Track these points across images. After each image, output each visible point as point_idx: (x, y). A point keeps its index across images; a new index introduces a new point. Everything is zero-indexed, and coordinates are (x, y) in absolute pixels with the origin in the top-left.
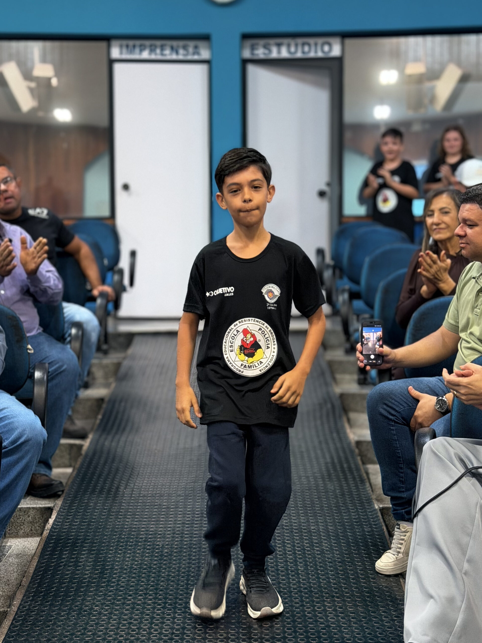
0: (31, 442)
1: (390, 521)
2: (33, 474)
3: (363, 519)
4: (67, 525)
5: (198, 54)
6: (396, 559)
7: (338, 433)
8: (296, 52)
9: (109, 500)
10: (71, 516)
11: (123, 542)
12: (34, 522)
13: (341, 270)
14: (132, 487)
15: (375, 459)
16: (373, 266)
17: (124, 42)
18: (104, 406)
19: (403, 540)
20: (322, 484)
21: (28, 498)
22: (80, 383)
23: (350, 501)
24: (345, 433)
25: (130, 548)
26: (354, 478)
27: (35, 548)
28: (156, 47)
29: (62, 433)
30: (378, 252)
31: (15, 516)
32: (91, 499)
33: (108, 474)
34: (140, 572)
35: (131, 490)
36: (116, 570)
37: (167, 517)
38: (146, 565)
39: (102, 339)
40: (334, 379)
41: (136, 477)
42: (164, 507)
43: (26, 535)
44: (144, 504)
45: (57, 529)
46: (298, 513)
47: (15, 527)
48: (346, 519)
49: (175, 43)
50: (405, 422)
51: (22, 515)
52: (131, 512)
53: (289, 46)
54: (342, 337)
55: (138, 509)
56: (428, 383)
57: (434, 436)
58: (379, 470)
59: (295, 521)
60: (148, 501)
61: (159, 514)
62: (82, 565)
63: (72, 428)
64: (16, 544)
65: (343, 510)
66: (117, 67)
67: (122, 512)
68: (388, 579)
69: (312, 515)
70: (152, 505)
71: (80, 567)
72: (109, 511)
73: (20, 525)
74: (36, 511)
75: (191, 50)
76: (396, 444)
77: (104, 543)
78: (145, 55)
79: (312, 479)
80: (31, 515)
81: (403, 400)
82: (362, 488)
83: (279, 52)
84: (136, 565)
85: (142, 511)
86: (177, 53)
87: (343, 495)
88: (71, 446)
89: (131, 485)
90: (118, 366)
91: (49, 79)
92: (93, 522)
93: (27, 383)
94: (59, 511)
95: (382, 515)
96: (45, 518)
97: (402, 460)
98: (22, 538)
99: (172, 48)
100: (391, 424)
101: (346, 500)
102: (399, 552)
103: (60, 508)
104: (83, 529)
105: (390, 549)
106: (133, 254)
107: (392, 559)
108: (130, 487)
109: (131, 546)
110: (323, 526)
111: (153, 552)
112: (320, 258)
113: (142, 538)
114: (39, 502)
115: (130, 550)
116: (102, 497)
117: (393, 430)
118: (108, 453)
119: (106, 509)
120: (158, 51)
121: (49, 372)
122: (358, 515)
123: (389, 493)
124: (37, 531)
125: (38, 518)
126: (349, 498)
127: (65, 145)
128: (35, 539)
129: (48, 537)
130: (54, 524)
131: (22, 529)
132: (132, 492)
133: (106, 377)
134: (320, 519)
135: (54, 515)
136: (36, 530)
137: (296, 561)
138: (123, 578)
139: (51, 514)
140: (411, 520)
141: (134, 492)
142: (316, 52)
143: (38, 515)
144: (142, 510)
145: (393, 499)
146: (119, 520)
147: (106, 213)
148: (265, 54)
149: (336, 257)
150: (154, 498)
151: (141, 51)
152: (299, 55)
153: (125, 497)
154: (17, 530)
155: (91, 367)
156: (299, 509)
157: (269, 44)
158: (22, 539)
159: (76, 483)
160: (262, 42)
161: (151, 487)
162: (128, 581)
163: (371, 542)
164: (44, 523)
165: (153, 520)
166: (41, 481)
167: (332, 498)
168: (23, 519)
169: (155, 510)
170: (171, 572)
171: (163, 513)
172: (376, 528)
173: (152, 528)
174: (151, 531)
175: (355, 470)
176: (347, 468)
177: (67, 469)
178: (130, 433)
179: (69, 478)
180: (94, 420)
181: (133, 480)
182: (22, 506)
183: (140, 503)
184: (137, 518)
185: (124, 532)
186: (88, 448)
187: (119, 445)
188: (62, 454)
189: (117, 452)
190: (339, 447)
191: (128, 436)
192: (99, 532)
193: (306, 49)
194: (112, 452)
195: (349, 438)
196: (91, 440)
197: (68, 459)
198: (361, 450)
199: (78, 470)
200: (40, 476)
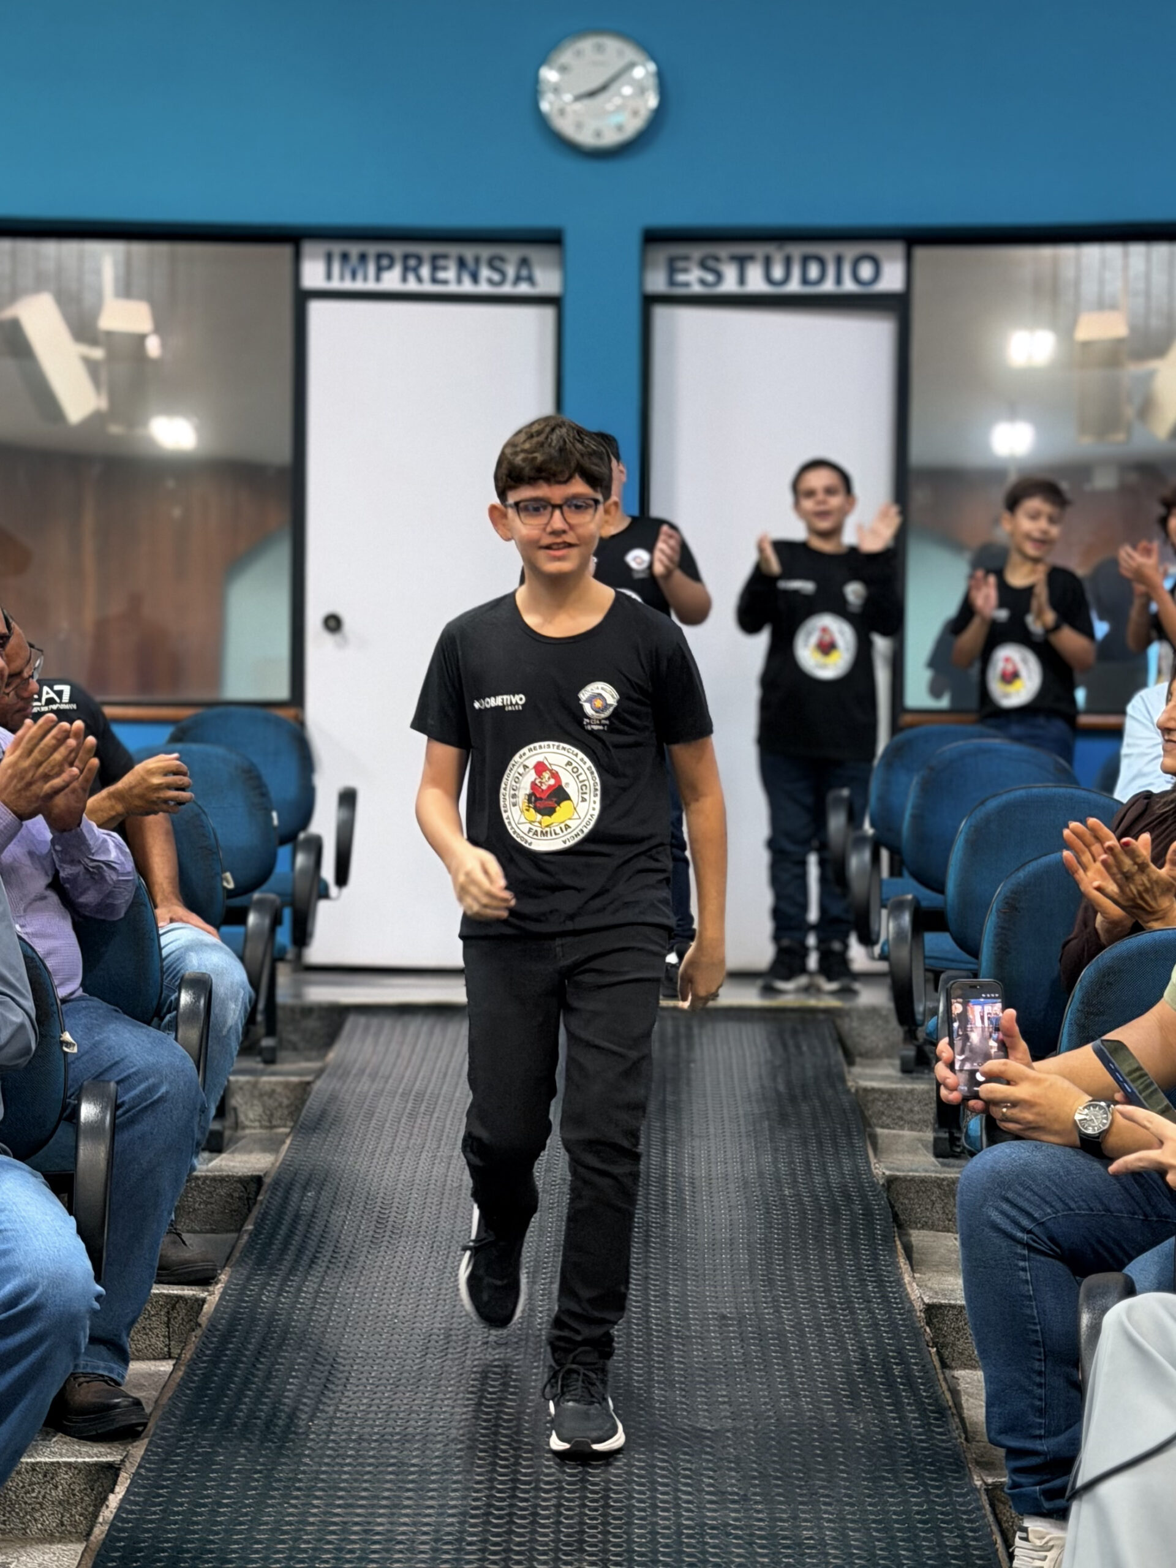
3: (942, 1513)
4: (155, 1513)
5: (530, 280)
7: (880, 1283)
8: (787, 278)
9: (269, 1448)
10: (163, 1487)
12: (69, 1503)
13: (896, 851)
14: (331, 1413)
16: (977, 844)
17: (338, 248)
18: (260, 1198)
20: (833, 1417)
21: (54, 1439)
23: (907, 1464)
24: (899, 1282)
26: (919, 1403)
28: (420, 259)
30: (992, 804)
31: (21, 1485)
32: (220, 1445)
33: (269, 1379)
35: (327, 1422)
37: (422, 1498)
40: (874, 1139)
41: (340, 1388)
42: (412, 1469)
43: (48, 1538)
44: (360, 1460)
45: (129, 1521)
46: (769, 1494)
47: (18, 1514)
48: (895, 1513)
49: (469, 252)
50: (1057, 1251)
51: (39, 1483)
52: (323, 1481)
53: (768, 263)
54: (896, 1031)
55: (345, 1473)
59: (760, 1516)
60: (371, 1453)
61: (400, 1488)
63: (175, 1255)
64: (21, 1559)
65: (889, 1487)
66: (317, 310)
67: (300, 1481)
69: (805, 1499)
70: (380, 1464)
73: (33, 1509)
74: (76, 1472)
75: (511, 271)
76: (1031, 1307)
78: (392, 281)
79: (807, 1403)
80: (62, 1485)
81: (1053, 1193)
82: (942, 1430)
83: (742, 280)
85: (356, 1480)
86: (475, 277)
87: (889, 1448)
88: (174, 1302)
89: (327, 1409)
90: (302, 1091)
91: (140, 339)
92: (227, 1505)
93: (59, 1132)
94: (135, 1474)
95: (991, 1505)
96: (100, 1493)
97: (1042, 1350)
98: (37, 1544)
99: (462, 264)
100: (1020, 1254)
101: (897, 1461)
103: (140, 1467)
104: (197, 1523)
106: (348, 799)
108: (324, 1415)
110: (833, 1530)
112: (841, 819)
113: (351, 1551)
114: (83, 1449)
116: (250, 1440)
117: (1024, 1269)
118: (270, 1324)
119: (260, 1472)
120: (425, 271)
121: (118, 1106)
122: (928, 1501)
123: (1002, 1438)
124: (75, 1527)
125: (80, 1491)
126: (905, 1457)
127: (177, 512)
128: (71, 1546)
129: (104, 1543)
130: (120, 1508)
131: (35, 1520)
132: (331, 1428)
133: (269, 1121)
134: (826, 1512)
135: (122, 1483)
136: (75, 1525)
139: (115, 1483)
141: (334, 1429)
142: (839, 280)
143: (79, 1485)
144: (355, 1476)
145: (1010, 1454)
146: (293, 1502)
147: (281, 691)
148: (703, 282)
149: (882, 816)
150: (387, 1445)
151: (380, 270)
152: (794, 288)
153: (313, 1440)
154: (24, 1524)
156: (770, 1484)
157: (717, 259)
158: (36, 1547)
159: (183, 1402)
160: (697, 252)
161: (380, 1415)
164: (95, 1506)
165: (384, 1502)
167: (861, 1456)
168: (39, 1492)
169: (389, 1477)
171: (410, 1486)
173: (379, 1524)
174: (378, 1534)
175: (922, 1384)
176: (901, 1377)
177: (158, 1363)
178: (329, 1272)
179: (164, 1386)
180: (235, 1235)
181: (332, 1395)
182: (38, 1459)
183: (350, 1456)
184: (340, 1498)
185: (307, 1534)
186: (216, 1310)
187: (297, 1302)
188: (148, 1322)
189: (294, 1320)
190: (883, 1321)
191: (323, 1278)
192: (240, 1532)
193: (814, 271)
194: (279, 1320)
195: (907, 1294)
196: (225, 1288)
197: (164, 1336)
198: (941, 1329)
199: (188, 1366)
200: (88, 1382)
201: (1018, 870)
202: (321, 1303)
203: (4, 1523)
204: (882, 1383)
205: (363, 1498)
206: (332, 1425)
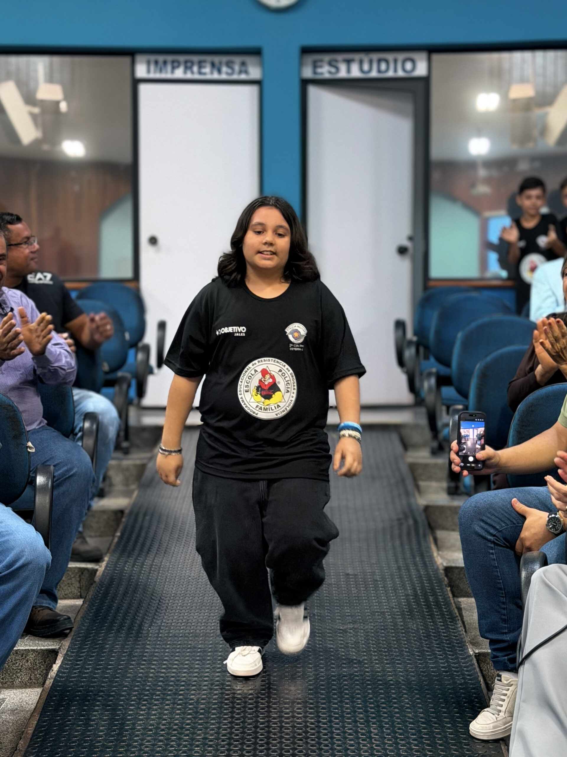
0: (30, 566)
1: (488, 671)
2: (33, 607)
3: (454, 667)
4: (75, 673)
5: (246, 72)
6: (496, 720)
7: (422, 556)
8: (370, 70)
9: (130, 641)
10: (81, 660)
11: (147, 695)
12: (33, 669)
13: (427, 348)
14: (160, 624)
15: (470, 590)
16: (466, 344)
17: (153, 58)
18: (124, 520)
19: (505, 695)
20: (401, 622)
21: (27, 638)
22: (94, 490)
23: (437, 644)
24: (431, 557)
25: (156, 702)
26: (442, 615)
27: (35, 701)
28: (192, 63)
29: (70, 555)
30: (474, 325)
31: (10, 660)
32: (106, 639)
33: (129, 607)
34: (168, 734)
35: (158, 628)
36: (138, 731)
37: (203, 664)
38: (176, 724)
39: (122, 434)
40: (418, 487)
41: (164, 611)
42: (199, 650)
43: (24, 686)
44: (174, 646)
45: (63, 677)
46: (371, 659)
47: (9, 674)
49: (216, 59)
50: (508, 544)
51: (19, 660)
52: (156, 656)
53: (361, 62)
54: (427, 434)
55: (167, 652)
56: (537, 494)
57: (545, 563)
58: (474, 605)
60: (179, 643)
61: (193, 660)
62: (95, 724)
63: (83, 548)
64: (11, 696)
65: (429, 655)
66: (143, 89)
67: (145, 656)
68: (486, 745)
69: (388, 662)
70: (184, 648)
71: (93, 726)
72: (130, 655)
73: (16, 672)
74: (37, 654)
75: (237, 68)
76: (497, 571)
77: (123, 696)
78: (179, 73)
79: (389, 615)
80: (30, 660)
81: (505, 516)
82: (453, 627)
83: (349, 71)
84: (163, 725)
85: (172, 656)
86: (219, 71)
87: (428, 636)
88: (82, 571)
89: (158, 622)
90: (142, 468)
91: (57, 103)
92: (110, 669)
93: (26, 491)
94: (66, 654)
95: (478, 663)
96: (49, 664)
97: (504, 592)
98: (19, 688)
99: (213, 65)
100: (490, 547)
101: (432, 643)
102: (500, 711)
103: (67, 651)
104: (96, 678)
105: (488, 706)
106: (162, 326)
107: (491, 719)
108: (156, 625)
109: (157, 700)
111: (185, 708)
112: (400, 333)
113: (170, 690)
114: (40, 643)
115: (156, 705)
116: (121, 637)
117: (492, 554)
118: (129, 580)
119: (126, 652)
120: (195, 69)
121: (54, 477)
122: (447, 662)
123: (487, 635)
125: (39, 663)
126: (436, 640)
127: (77, 188)
128: (35, 690)
129: (51, 688)
130: (59, 671)
131: (18, 677)
132: (159, 631)
133: (126, 482)
134: (399, 668)
135: (60, 659)
136: (37, 679)
137: (368, 721)
138: (147, 742)
139: (56, 659)
140: (515, 670)
141: (161, 631)
142: (395, 70)
143: (39, 660)
144: (172, 654)
145: (492, 642)
146: (142, 667)
147: (128, 273)
148: (330, 72)
149: (420, 331)
150: (186, 638)
151: (173, 68)
152: (374, 74)
153: (151, 637)
154: (12, 679)
155: (107, 470)
156: (372, 655)
157: (336, 61)
158: (18, 690)
159: (88, 619)
160: (327, 58)
161: (183, 624)
162: (153, 745)
163: (465, 698)
164: (46, 670)
165: (186, 666)
166: (44, 615)
167: (415, 641)
168: (19, 664)
169: (188, 654)
170: (208, 733)
171: (198, 658)
172: (470, 680)
173: (184, 677)
174: (183, 681)
175: (443, 605)
176: (433, 602)
177: (75, 600)
178: (157, 555)
179: (78, 612)
180: (111, 538)
181: (160, 615)
182: (19, 648)
183: (169, 644)
184: (164, 664)
185: (149, 682)
186: (103, 574)
187: (142, 570)
188: (70, 581)
189: (140, 579)
190: (424, 575)
191: (154, 559)
192: (116, 682)
193: (383, 66)
194: (134, 579)
195: (436, 562)
196: (107, 564)
197: (78, 587)
198: (451, 579)
199: (90, 602)
200: (42, 610)
201: (487, 356)
202: (153, 571)
203: (3, 679)
204: (424, 605)
205: (176, 664)
206: (160, 629)
